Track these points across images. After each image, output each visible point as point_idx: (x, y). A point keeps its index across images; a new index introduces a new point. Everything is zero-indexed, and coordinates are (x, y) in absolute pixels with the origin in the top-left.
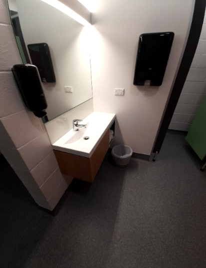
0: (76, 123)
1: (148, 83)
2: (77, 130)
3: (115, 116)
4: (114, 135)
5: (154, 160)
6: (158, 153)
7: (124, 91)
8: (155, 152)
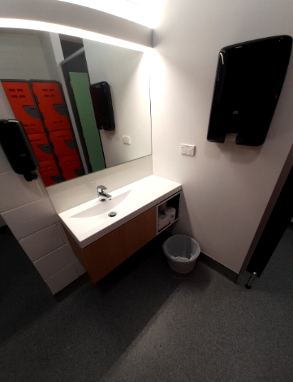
0: (100, 190)
1: (232, 138)
2: (103, 200)
3: (181, 187)
4: (177, 216)
5: (248, 287)
6: (259, 275)
7: (195, 147)
8: (252, 273)
